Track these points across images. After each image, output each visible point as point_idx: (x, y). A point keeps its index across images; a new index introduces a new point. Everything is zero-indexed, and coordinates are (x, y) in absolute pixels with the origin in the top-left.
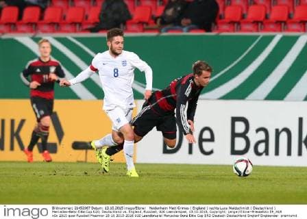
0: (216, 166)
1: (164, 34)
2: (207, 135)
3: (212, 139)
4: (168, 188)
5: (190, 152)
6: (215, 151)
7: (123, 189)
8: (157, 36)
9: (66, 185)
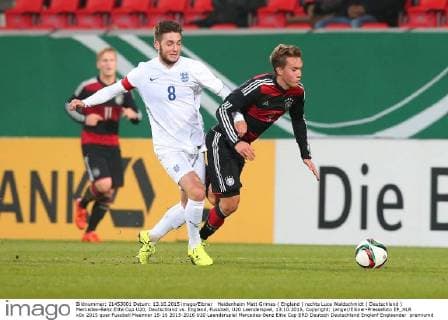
0: (406, 248)
1: (321, 31)
2: (390, 197)
3: (399, 205)
4: (327, 285)
5: (364, 226)
6: (403, 224)
7: (251, 286)
8: (308, 34)
9: (158, 281)
